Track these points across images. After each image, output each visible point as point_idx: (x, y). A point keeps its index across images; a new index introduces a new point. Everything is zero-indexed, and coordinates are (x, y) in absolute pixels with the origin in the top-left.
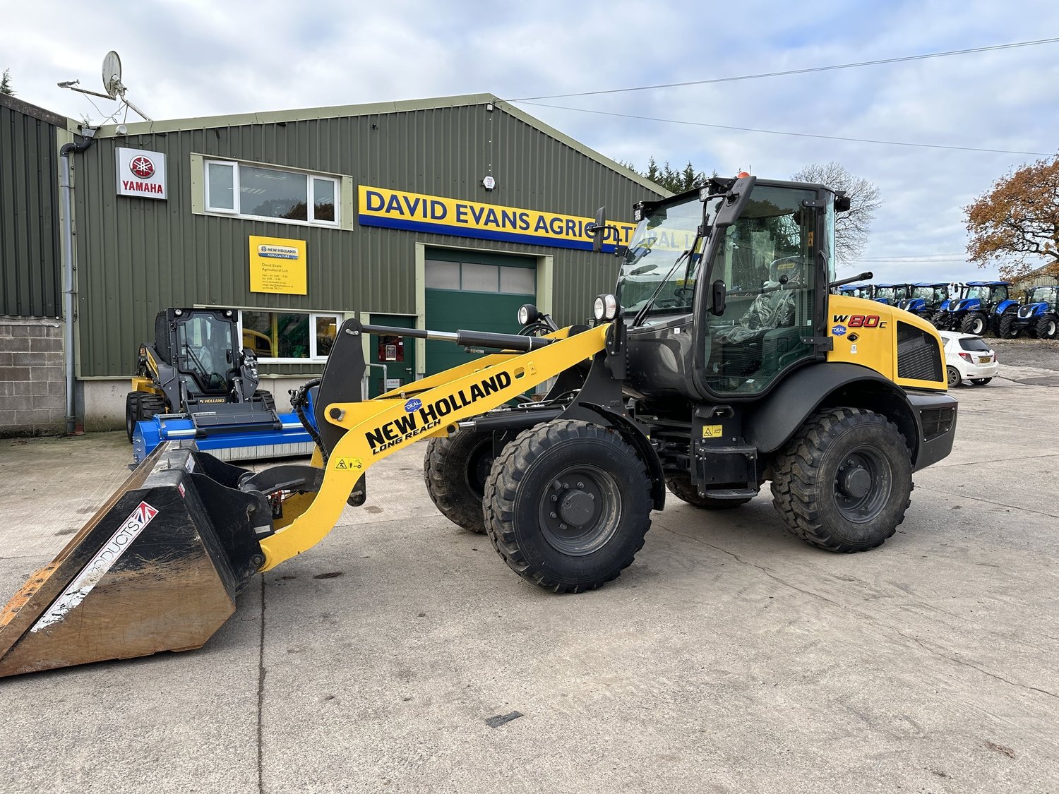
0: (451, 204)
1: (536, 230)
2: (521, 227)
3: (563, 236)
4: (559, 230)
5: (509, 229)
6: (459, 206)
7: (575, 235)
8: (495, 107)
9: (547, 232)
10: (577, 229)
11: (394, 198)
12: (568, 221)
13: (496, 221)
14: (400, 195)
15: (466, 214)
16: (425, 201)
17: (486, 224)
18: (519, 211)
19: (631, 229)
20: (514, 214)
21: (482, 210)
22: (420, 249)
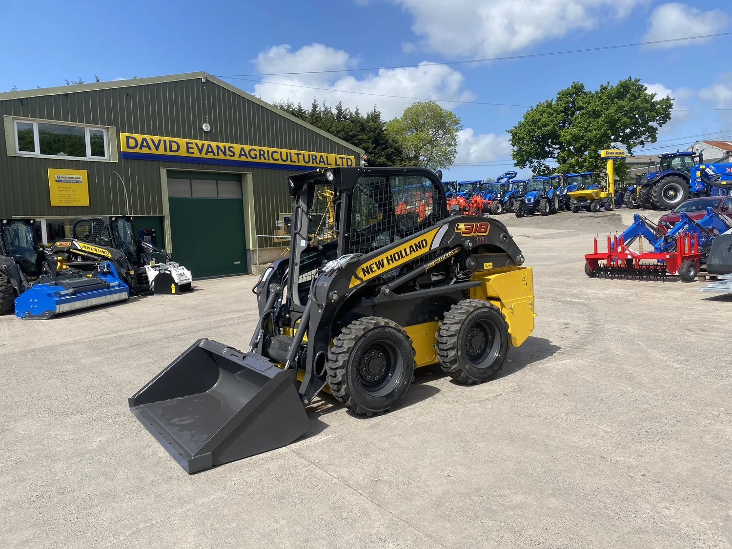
0: (182, 142)
1: (240, 157)
2: (229, 155)
3: (258, 160)
4: (255, 156)
5: (222, 156)
6: (187, 144)
7: (265, 159)
8: (207, 80)
9: (247, 157)
10: (266, 155)
11: (144, 140)
12: (260, 151)
13: (213, 152)
14: (148, 137)
15: (192, 148)
16: (165, 141)
17: (206, 154)
18: (228, 145)
19: (301, 154)
20: (225, 147)
21: (203, 145)
22: (163, 172)
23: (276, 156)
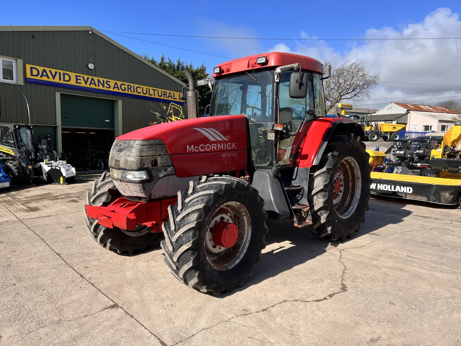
0: (73, 75)
1: (114, 89)
2: (106, 87)
3: (126, 92)
4: (124, 89)
5: (101, 87)
6: (76, 76)
7: (131, 92)
8: (93, 33)
9: (119, 89)
10: (132, 89)
11: (44, 71)
12: (128, 85)
13: (95, 84)
14: (47, 70)
15: (80, 80)
16: (60, 73)
17: (90, 85)
18: (105, 80)
19: (156, 90)
20: (103, 81)
21: (88, 78)
22: (58, 96)
23: (139, 90)
